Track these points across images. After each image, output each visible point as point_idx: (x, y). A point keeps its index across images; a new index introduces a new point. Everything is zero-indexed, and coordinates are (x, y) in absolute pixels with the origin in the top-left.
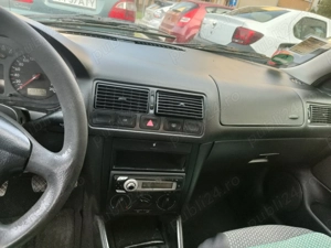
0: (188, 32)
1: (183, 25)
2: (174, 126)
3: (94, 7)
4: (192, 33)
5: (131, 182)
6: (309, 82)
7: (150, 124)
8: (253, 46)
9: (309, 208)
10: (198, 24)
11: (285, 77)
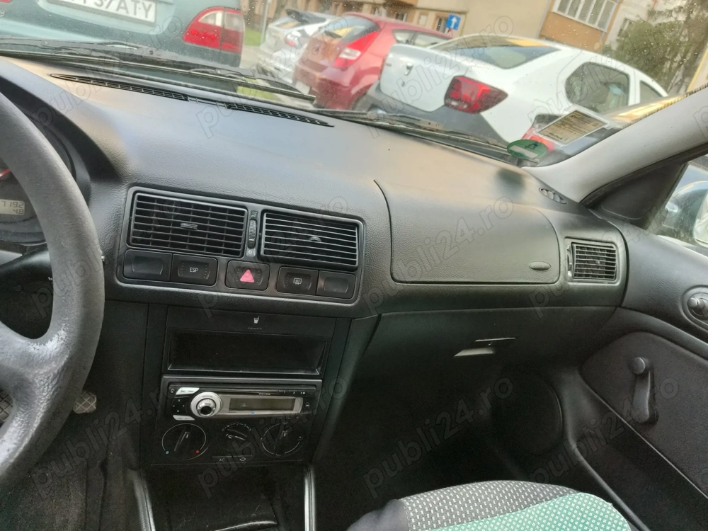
0: (355, 80)
1: (346, 65)
2: (297, 282)
3: (151, 18)
4: (365, 81)
5: (205, 399)
6: (576, 197)
7: (247, 277)
8: (486, 115)
9: (574, 446)
10: (378, 64)
11: (532, 186)
